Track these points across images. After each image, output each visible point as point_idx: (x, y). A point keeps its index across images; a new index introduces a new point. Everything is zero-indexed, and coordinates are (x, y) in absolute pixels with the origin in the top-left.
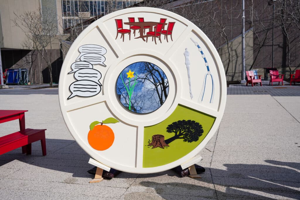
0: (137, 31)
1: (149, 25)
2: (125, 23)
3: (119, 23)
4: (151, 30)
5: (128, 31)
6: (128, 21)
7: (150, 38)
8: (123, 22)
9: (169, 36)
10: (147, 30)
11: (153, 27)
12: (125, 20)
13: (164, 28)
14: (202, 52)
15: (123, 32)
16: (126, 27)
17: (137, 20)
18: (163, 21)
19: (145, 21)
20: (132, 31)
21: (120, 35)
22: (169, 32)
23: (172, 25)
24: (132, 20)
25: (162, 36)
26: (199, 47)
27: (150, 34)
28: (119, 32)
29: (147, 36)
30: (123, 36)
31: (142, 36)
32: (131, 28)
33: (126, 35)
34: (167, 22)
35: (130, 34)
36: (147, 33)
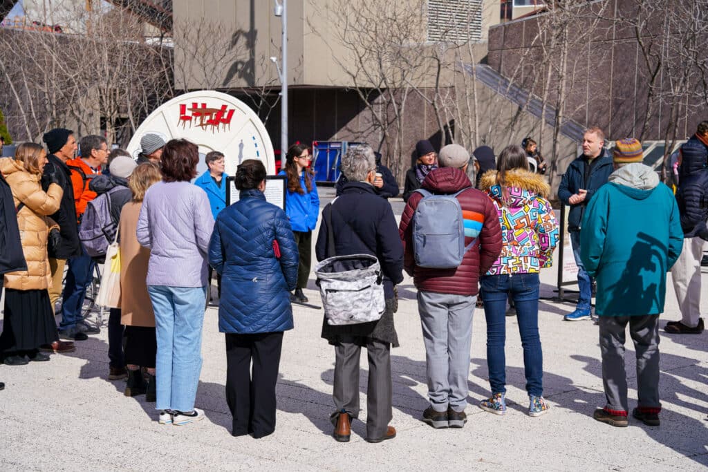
0: (199, 118)
1: (210, 112)
2: (189, 109)
3: (183, 108)
4: (211, 117)
5: (189, 118)
6: (191, 107)
7: (209, 127)
8: (187, 107)
9: (227, 125)
10: (208, 118)
11: (214, 114)
12: (189, 106)
13: (223, 116)
14: (256, 145)
15: (185, 118)
16: (189, 113)
17: (199, 106)
18: (224, 107)
19: (208, 107)
20: (194, 117)
21: (182, 121)
22: (228, 121)
23: (232, 112)
24: (195, 105)
25: (221, 124)
26: (254, 138)
27: (210, 122)
28: (182, 118)
29: (206, 125)
30: (185, 121)
31: (202, 125)
32: (193, 114)
33: (188, 122)
34: (228, 109)
35: (191, 121)
36: (208, 121)
